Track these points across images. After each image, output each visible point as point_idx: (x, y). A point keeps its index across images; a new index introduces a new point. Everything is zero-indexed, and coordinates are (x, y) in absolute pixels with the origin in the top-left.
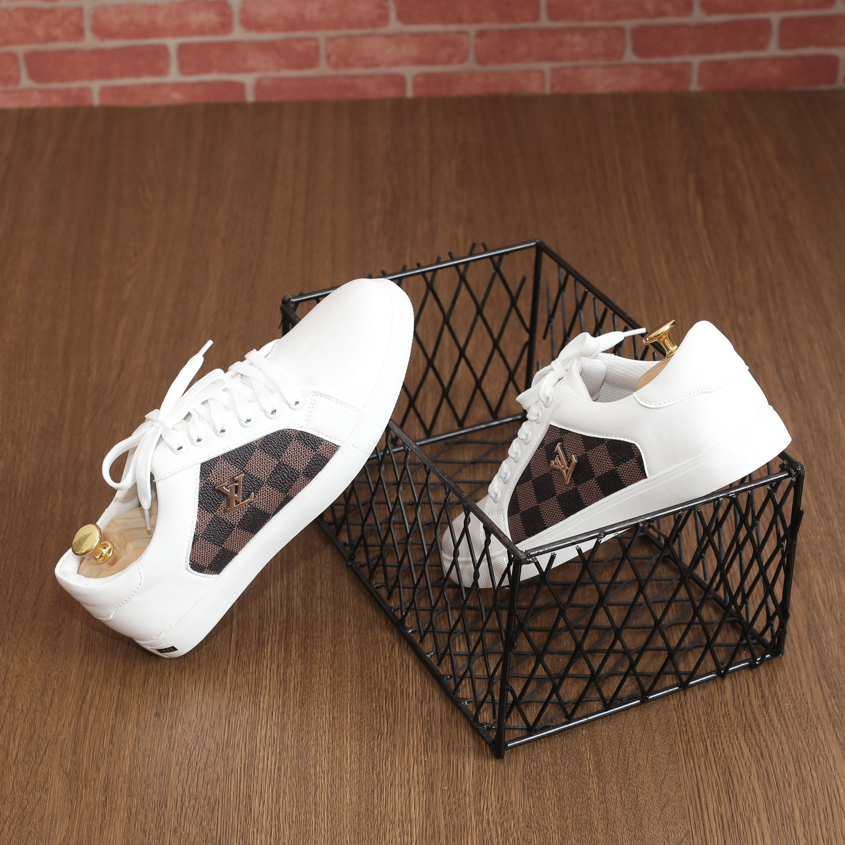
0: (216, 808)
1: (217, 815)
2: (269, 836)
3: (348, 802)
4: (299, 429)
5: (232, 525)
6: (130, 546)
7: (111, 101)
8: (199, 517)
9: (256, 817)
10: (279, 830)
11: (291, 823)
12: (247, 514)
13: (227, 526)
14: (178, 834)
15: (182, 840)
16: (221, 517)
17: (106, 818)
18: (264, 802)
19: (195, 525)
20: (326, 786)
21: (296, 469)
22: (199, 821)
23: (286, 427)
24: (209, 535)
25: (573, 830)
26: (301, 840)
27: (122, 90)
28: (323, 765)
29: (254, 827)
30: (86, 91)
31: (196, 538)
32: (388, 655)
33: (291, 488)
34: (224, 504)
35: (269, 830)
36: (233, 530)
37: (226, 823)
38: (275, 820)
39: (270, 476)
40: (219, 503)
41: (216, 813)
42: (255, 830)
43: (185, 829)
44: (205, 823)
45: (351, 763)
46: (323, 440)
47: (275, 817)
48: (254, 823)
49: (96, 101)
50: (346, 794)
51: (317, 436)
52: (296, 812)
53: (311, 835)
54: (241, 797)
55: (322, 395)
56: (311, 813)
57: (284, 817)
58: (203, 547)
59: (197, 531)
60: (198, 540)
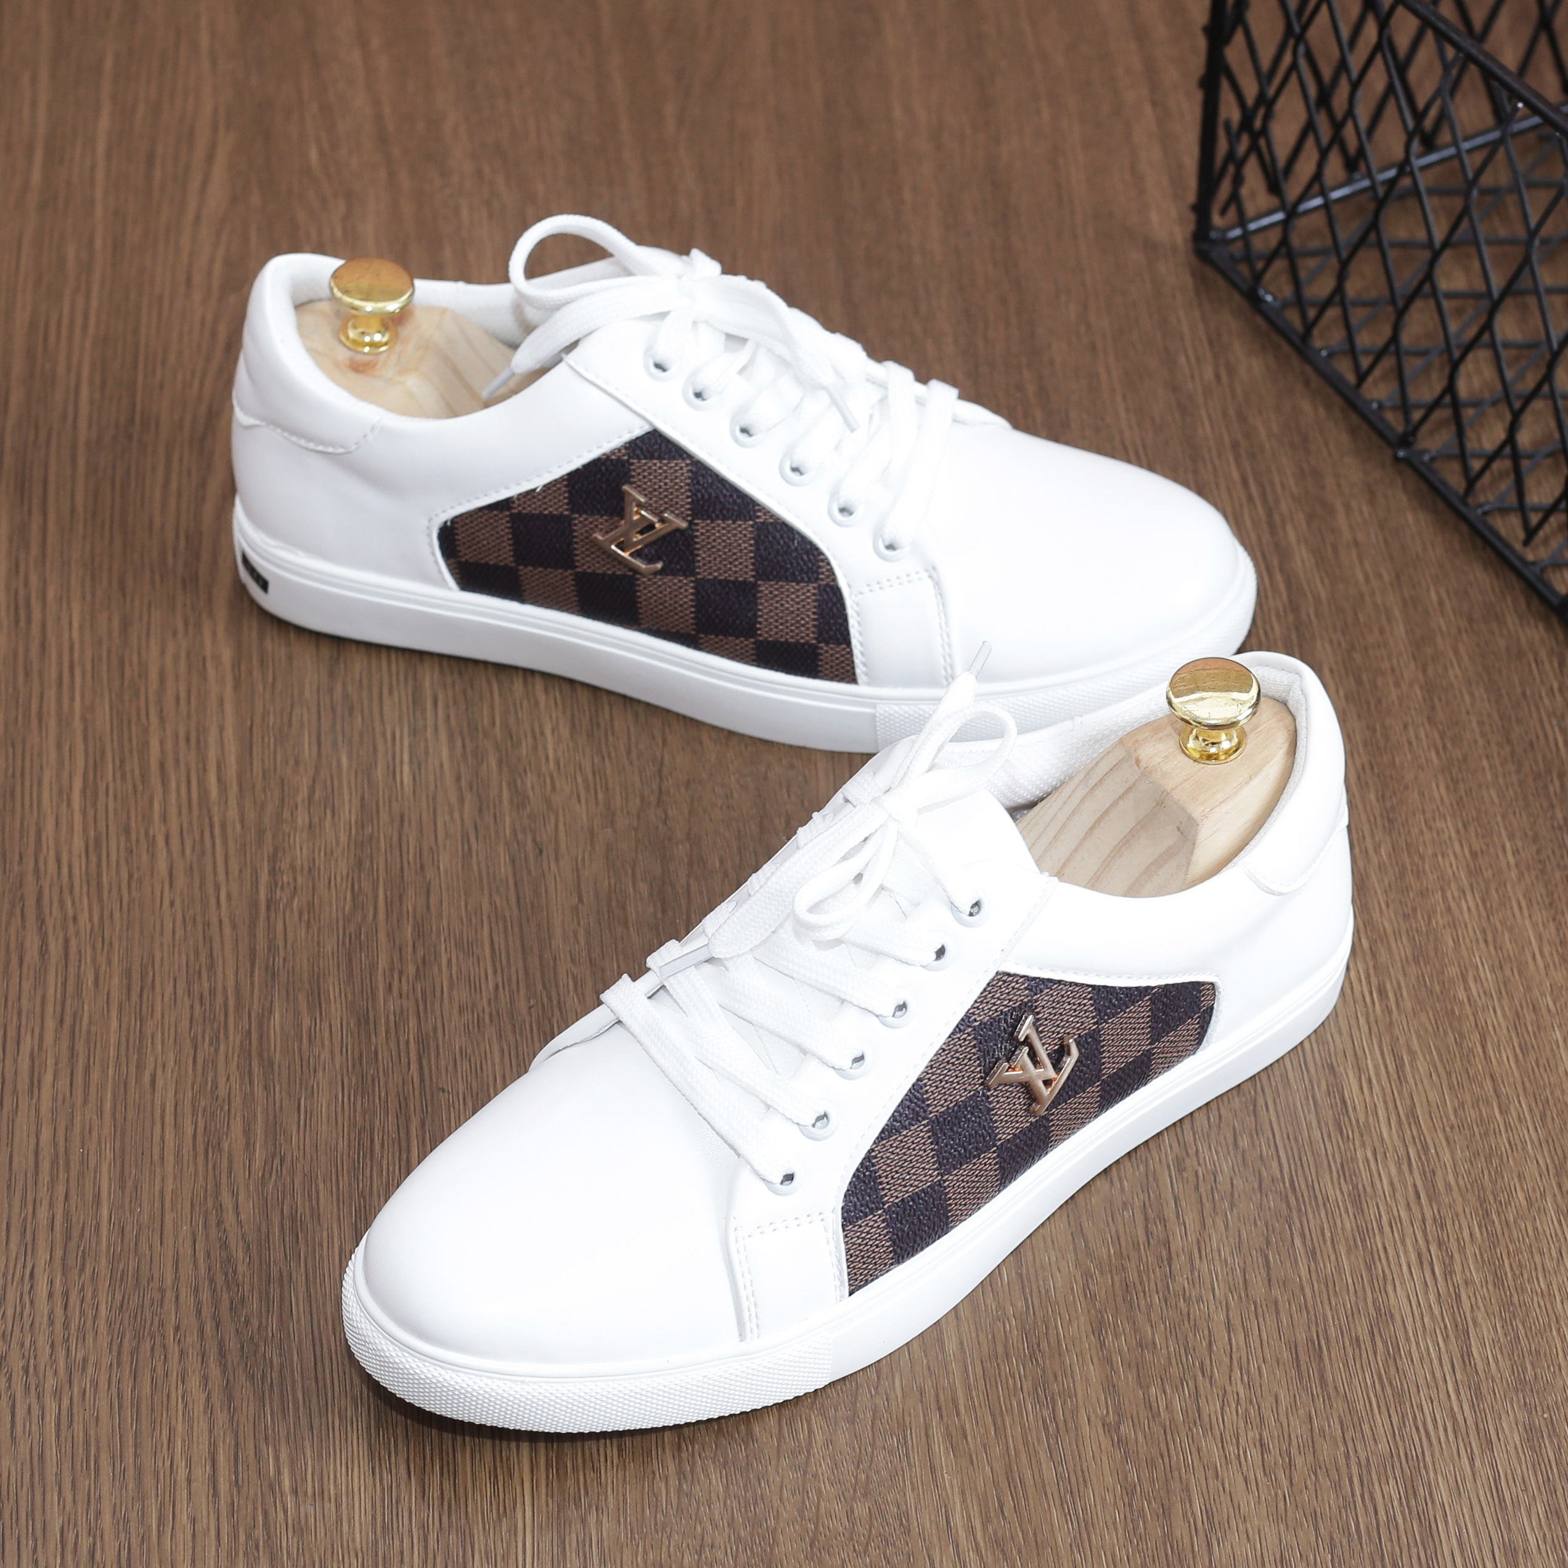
0: (1261, 1101)
1: (1267, 1121)
2: (1405, 1167)
9: (1362, 1120)
10: (1425, 1148)
11: (1448, 1129)
14: (1188, 1174)
15: (1202, 1189)
18: (1370, 1081)
20: (1505, 1031)
22: (1230, 1140)
26: (1486, 1173)
28: (1482, 975)
29: (1363, 1145)
32: (1556, 685)
35: (1401, 1151)
37: (1296, 1140)
38: (1409, 1124)
41: (1262, 1112)
42: (1369, 1154)
43: (1202, 1161)
44: (1244, 1142)
45: (1546, 966)
47: (1408, 1118)
48: (1362, 1136)
50: (1558, 1047)
52: (1452, 1101)
53: (1505, 1159)
54: (1312, 1070)
56: (1488, 1103)
57: (1428, 1117)
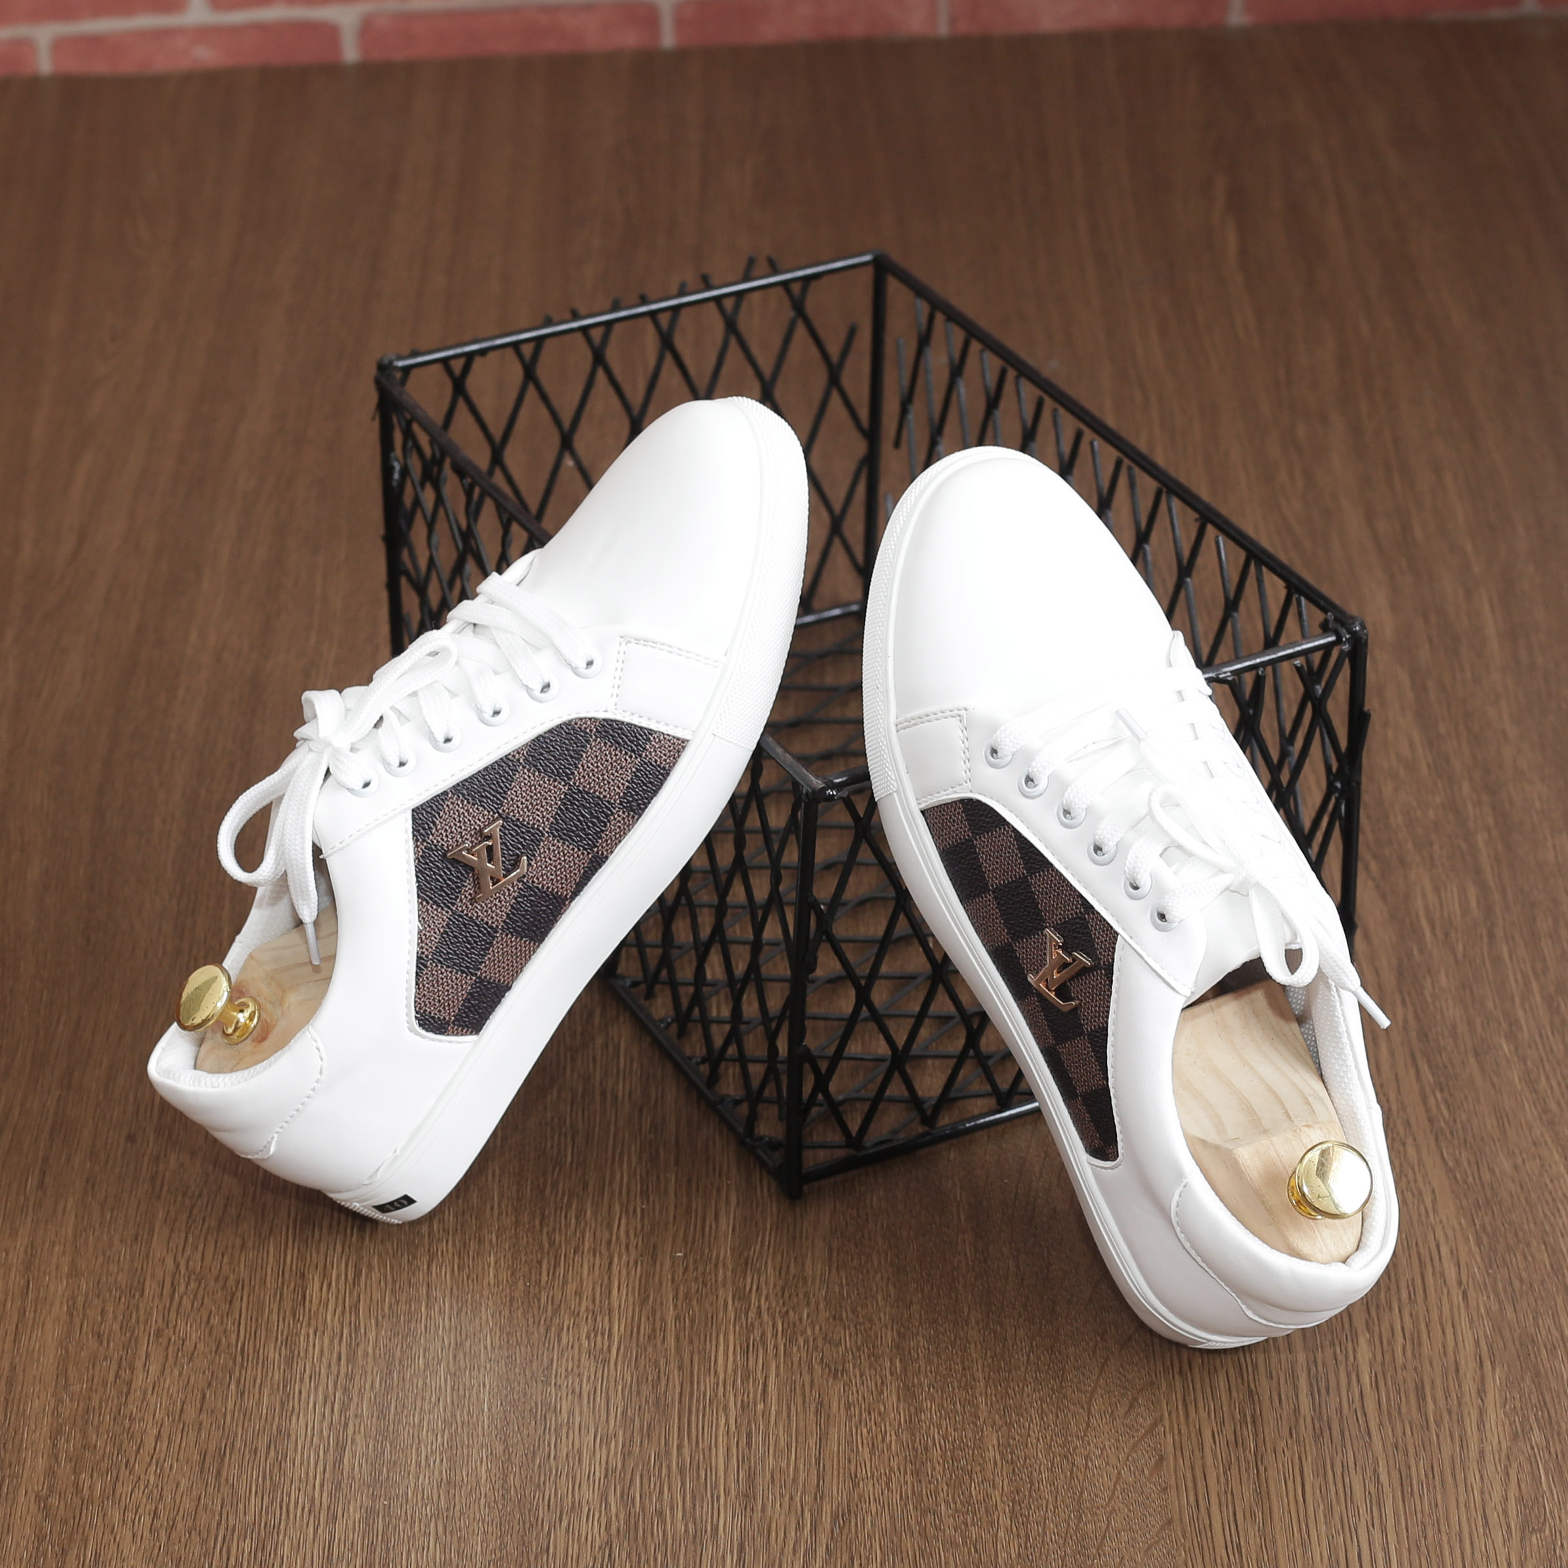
0: (239, 1294)
1: (238, 1308)
2: (336, 1342)
3: (492, 1281)
4: (601, 715)
5: (491, 927)
6: (292, 999)
7: (74, 66)
8: (422, 919)
9: (314, 1308)
10: (357, 1329)
11: (380, 1318)
12: (518, 903)
13: (481, 932)
14: (164, 1341)
15: (170, 1351)
16: (467, 915)
17: (27, 1313)
18: (330, 1285)
19: (416, 936)
20: (450, 1255)
21: (605, 797)
22: (205, 1318)
23: (574, 716)
24: (448, 953)
25: (921, 1324)
26: (399, 1346)
27: (94, 42)
28: (446, 1218)
29: (309, 1325)
30: (24, 45)
31: (421, 962)
33: (601, 838)
34: (468, 885)
35: (338, 1331)
36: (494, 937)
37: (257, 1320)
38: (351, 1313)
39: (555, 819)
40: (458, 887)
41: (237, 1303)
42: (311, 1332)
43: (177, 1331)
44: (215, 1321)
45: (500, 1214)
46: (651, 732)
47: (350, 1309)
48: (310, 1319)
49: (45, 65)
50: (489, 1267)
51: (639, 725)
52: (390, 1298)
53: (418, 1338)
54: (287, 1276)
55: (637, 640)
56: (419, 1302)
57: (367, 1310)
58: (438, 981)
59: (422, 948)
60: (426, 966)
